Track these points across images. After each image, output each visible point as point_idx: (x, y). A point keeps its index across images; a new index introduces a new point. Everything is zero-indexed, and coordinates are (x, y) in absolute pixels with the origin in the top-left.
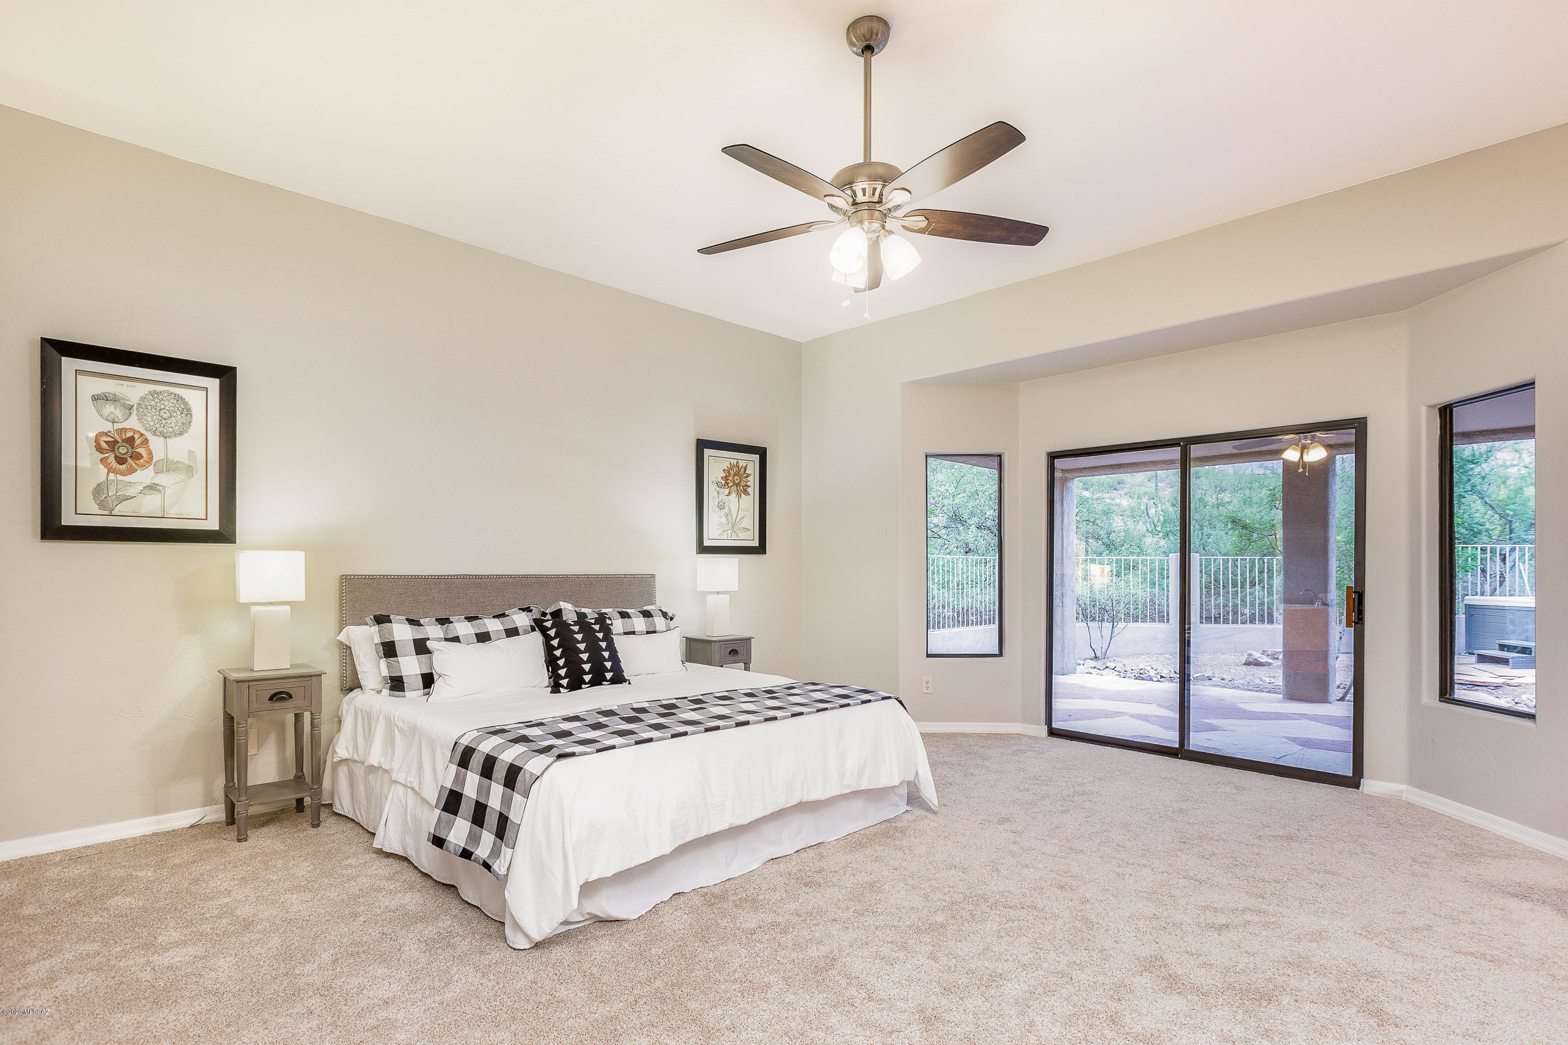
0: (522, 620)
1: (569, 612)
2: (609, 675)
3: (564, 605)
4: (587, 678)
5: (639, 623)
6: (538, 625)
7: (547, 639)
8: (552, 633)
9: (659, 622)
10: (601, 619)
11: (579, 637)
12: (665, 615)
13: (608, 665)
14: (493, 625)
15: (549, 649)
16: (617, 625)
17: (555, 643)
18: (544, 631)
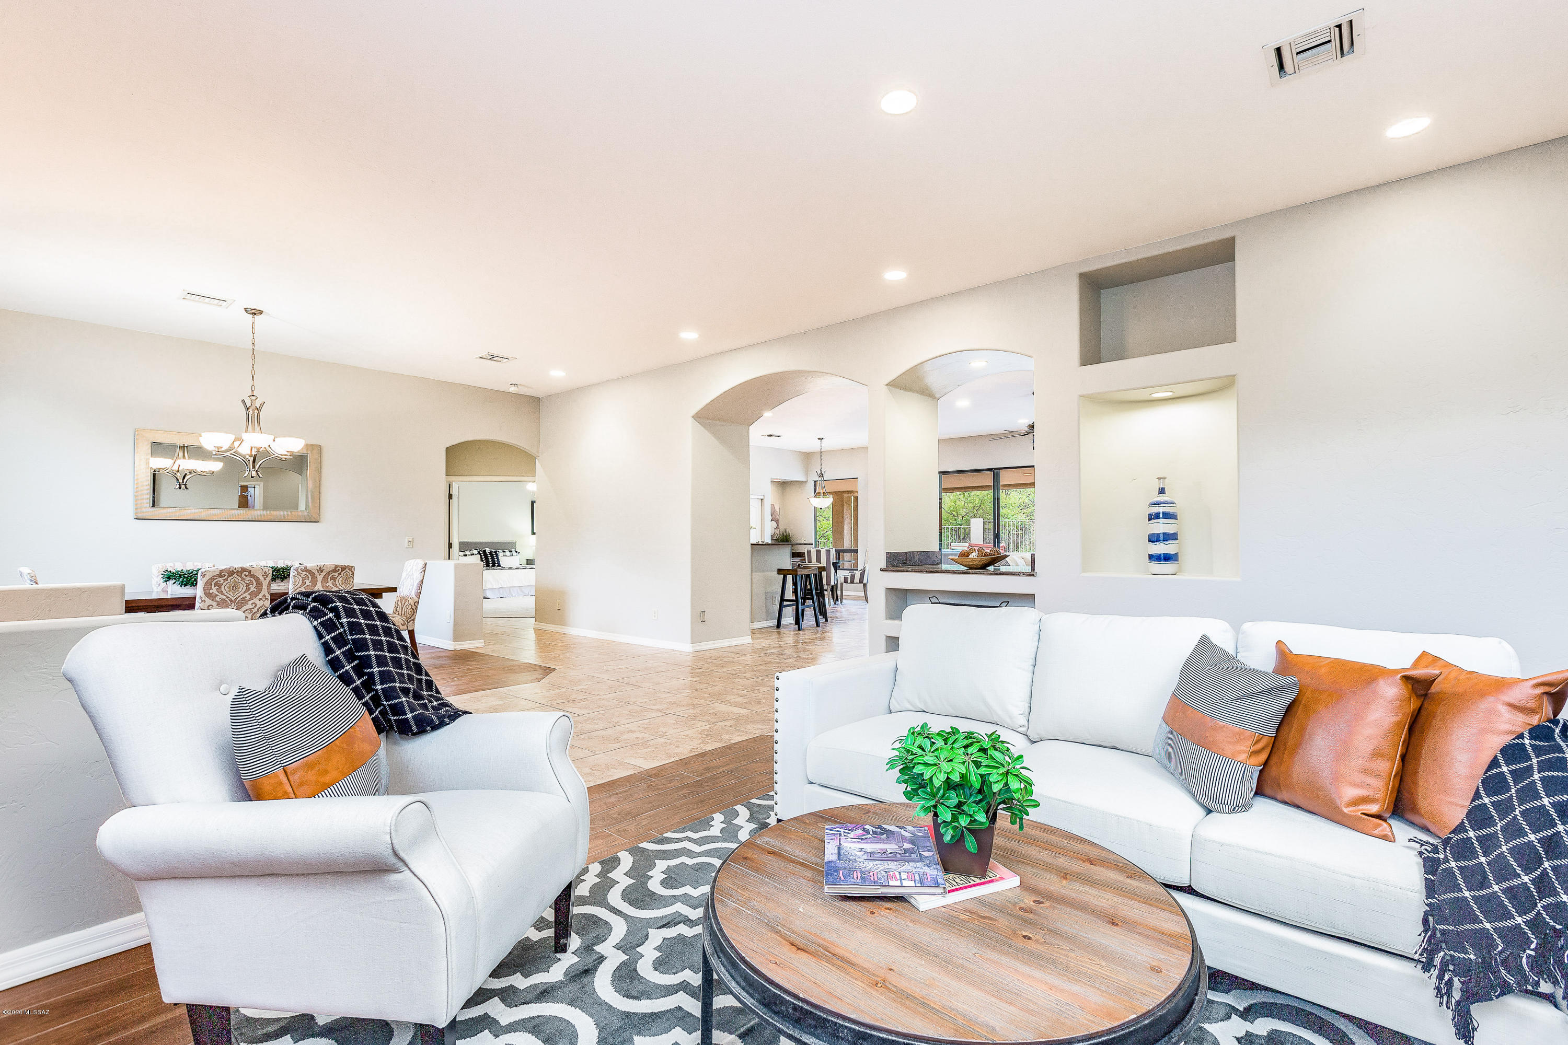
0: (475, 552)
1: (488, 550)
2: (496, 565)
3: (486, 549)
4: (491, 565)
5: (508, 553)
6: (479, 553)
7: (481, 556)
8: (482, 555)
9: (514, 553)
10: (496, 552)
11: (489, 556)
12: (516, 552)
13: (496, 562)
14: (467, 553)
15: (481, 558)
16: (501, 554)
17: (483, 557)
18: (480, 554)
